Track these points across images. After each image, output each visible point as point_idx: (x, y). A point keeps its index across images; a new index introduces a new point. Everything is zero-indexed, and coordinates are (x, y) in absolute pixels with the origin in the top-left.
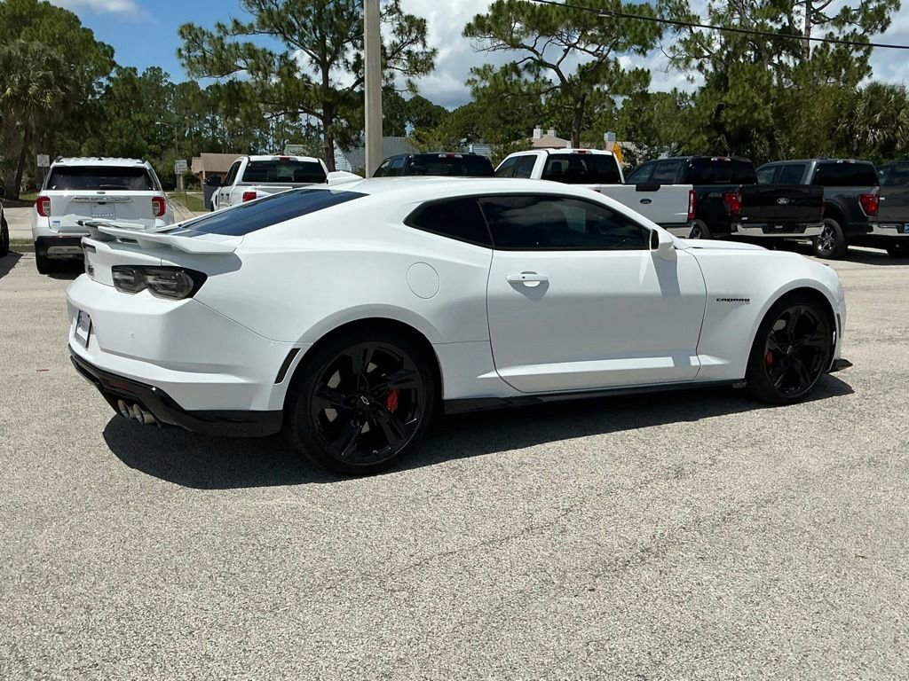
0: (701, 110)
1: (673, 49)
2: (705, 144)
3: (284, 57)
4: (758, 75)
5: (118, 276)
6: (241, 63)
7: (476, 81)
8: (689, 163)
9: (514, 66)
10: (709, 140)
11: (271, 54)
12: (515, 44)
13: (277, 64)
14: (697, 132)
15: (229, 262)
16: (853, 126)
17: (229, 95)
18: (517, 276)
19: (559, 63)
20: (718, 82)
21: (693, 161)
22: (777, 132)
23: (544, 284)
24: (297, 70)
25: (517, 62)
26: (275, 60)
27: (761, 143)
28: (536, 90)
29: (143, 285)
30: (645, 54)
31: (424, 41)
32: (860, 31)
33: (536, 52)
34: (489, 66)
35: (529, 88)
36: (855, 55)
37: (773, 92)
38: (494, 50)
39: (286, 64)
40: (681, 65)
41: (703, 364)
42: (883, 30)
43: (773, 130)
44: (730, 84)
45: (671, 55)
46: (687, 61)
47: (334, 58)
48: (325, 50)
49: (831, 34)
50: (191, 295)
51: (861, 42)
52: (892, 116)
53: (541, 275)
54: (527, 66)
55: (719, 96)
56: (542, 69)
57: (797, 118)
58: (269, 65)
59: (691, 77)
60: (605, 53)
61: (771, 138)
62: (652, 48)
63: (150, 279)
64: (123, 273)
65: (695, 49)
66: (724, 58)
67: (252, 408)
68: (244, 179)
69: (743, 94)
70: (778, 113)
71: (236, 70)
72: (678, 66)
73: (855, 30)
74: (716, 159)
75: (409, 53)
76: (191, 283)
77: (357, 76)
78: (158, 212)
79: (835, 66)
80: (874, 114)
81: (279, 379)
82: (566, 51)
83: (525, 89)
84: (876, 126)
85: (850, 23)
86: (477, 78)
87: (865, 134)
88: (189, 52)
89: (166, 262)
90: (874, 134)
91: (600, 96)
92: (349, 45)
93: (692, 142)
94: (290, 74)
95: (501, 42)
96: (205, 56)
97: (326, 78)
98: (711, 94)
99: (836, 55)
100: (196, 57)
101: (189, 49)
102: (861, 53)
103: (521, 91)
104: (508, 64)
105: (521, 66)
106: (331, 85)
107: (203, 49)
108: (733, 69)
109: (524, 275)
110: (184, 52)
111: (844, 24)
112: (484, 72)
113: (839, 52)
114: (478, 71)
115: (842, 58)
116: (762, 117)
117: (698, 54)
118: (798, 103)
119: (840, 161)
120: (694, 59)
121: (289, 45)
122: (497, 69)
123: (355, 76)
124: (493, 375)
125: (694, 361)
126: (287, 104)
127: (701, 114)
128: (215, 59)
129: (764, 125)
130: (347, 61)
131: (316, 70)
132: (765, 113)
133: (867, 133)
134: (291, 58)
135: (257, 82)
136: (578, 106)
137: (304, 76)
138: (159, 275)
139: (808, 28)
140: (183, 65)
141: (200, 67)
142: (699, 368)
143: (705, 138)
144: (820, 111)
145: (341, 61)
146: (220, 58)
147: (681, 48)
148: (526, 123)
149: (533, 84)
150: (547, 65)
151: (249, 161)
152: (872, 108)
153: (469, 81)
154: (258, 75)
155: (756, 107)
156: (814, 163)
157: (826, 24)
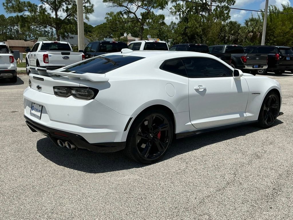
0: (180, 28)
1: (171, 8)
2: (181, 39)
3: (41, 7)
4: (197, 18)
5: (56, 90)
6: (26, 8)
7: (108, 17)
8: (189, 46)
9: (121, 13)
10: (183, 38)
11: (36, 6)
12: (121, 5)
13: (38, 9)
14: (179, 36)
15: (106, 85)
16: (225, 35)
17: (22, 20)
18: (197, 87)
19: (135, 12)
20: (185, 20)
21: (190, 45)
22: (203, 36)
23: (205, 90)
24: (46, 11)
25: (121, 11)
26: (38, 8)
27: (198, 40)
28: (128, 21)
29: (69, 94)
30: (163, 9)
31: (90, 2)
32: (226, 5)
33: (127, 8)
34: (112, 12)
35: (125, 20)
36: (225, 12)
37: (202, 23)
38: (114, 7)
39: (42, 9)
40: (174, 14)
41: (247, 116)
42: (233, 4)
43: (202, 35)
44: (189, 21)
45: (170, 11)
46: (176, 13)
47: (59, 8)
48: (56, 5)
49: (218, 5)
50: (93, 98)
51: (227, 8)
52: (237, 31)
53: (204, 87)
54: (125, 13)
55: (186, 24)
56: (130, 14)
57: (209, 32)
58: (36, 9)
59: (177, 18)
60: (149, 9)
61: (201, 38)
62: (165, 8)
63: (74, 92)
64: (59, 89)
65: (178, 9)
66: (186, 12)
67: (115, 141)
68: (41, 50)
69: (193, 23)
70: (203, 30)
71: (24, 11)
72: (173, 14)
73: (225, 4)
74: (197, 45)
75: (85, 6)
76: (93, 93)
77: (67, 14)
78: (11, 61)
79: (220, 15)
80: (231, 31)
81: (125, 130)
82: (137, 8)
83: (124, 20)
84: (232, 35)
85: (224, 2)
86: (109, 16)
87: (229, 37)
88: (7, 4)
89: (82, 85)
90: (232, 37)
91: (149, 23)
92: (64, 4)
93: (177, 39)
94: (44, 13)
95: (116, 4)
96: (13, 6)
97: (56, 15)
98: (183, 23)
99: (220, 12)
100: (9, 6)
101: (7, 3)
102: (227, 12)
103: (122, 21)
104: (119, 12)
105: (123, 12)
106: (58, 17)
107: (12, 3)
108: (190, 16)
109: (200, 87)
110: (5, 4)
111: (222, 2)
112: (111, 14)
113: (221, 11)
114: (109, 14)
115: (222, 12)
116: (199, 31)
117: (179, 10)
118: (209, 27)
119: (233, 45)
120: (178, 12)
121: (43, 3)
122: (115, 13)
123: (66, 14)
124: (189, 123)
125: (245, 115)
126: (43, 23)
127: (180, 30)
128: (17, 7)
129: (199, 34)
130: (63, 9)
131: (52, 12)
132: (199, 30)
133: (230, 37)
134: (44, 7)
135: (32, 15)
136: (142, 26)
137: (48, 13)
138: (77, 90)
139: (211, 3)
140: (5, 9)
141: (12, 10)
142: (246, 117)
143: (181, 38)
144: (215, 30)
145: (61, 9)
146: (19, 6)
147: (174, 9)
148: (120, 31)
149: (126, 19)
150: (131, 13)
151: (43, 43)
152: (231, 29)
153: (106, 18)
154: (32, 13)
155: (197, 28)
156: (226, 46)
157: (216, 2)
